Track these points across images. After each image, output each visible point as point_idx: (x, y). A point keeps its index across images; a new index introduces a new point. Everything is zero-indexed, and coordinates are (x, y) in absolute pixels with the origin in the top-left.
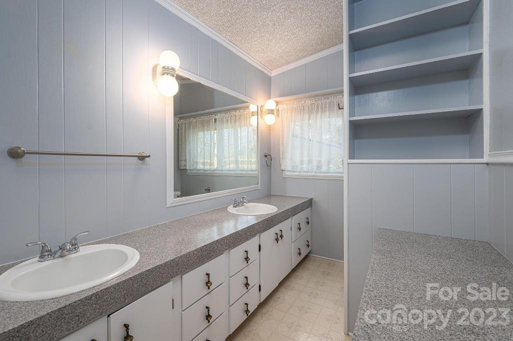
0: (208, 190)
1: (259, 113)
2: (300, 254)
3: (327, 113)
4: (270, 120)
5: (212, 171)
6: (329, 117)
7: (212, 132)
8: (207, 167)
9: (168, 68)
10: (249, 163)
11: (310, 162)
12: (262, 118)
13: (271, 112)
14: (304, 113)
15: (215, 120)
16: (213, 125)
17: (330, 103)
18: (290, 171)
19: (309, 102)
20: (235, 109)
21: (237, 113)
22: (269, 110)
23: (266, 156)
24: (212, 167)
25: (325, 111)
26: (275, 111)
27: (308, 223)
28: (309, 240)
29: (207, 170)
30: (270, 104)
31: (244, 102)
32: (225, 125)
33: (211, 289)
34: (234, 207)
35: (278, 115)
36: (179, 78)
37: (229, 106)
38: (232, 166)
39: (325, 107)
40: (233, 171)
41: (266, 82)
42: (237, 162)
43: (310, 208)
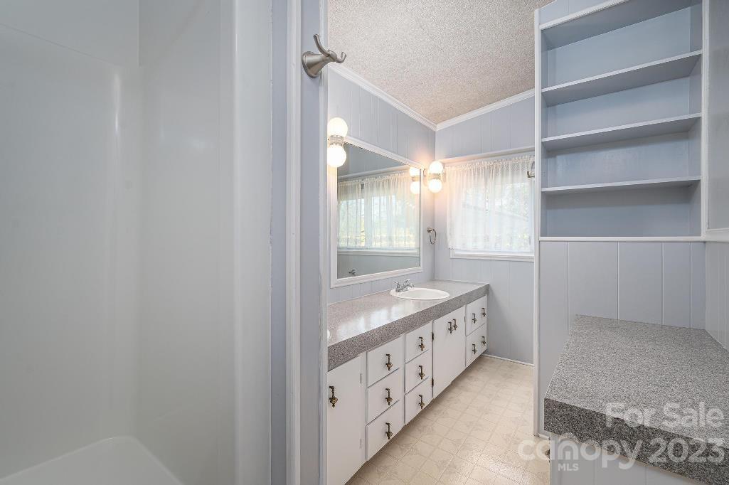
0: (353, 273)
1: (422, 178)
2: (474, 351)
3: (510, 178)
4: (435, 186)
5: (358, 249)
6: (513, 182)
7: (359, 200)
8: (352, 245)
9: (337, 137)
10: (407, 240)
11: (487, 239)
12: (425, 185)
13: (437, 176)
14: (478, 178)
15: (362, 185)
16: (360, 192)
17: (513, 166)
18: (460, 250)
19: (486, 163)
20: (388, 173)
21: (391, 177)
22: (435, 174)
23: (429, 231)
24: (358, 244)
25: (507, 175)
26: (441, 175)
27: (484, 314)
28: (485, 336)
29: (353, 249)
30: (436, 167)
31: (401, 164)
32: (375, 191)
33: (391, 371)
34: (396, 291)
35: (444, 181)
36: (347, 147)
37: (380, 168)
38: (385, 244)
39: (507, 170)
40: (386, 249)
41: (429, 138)
42: (390, 239)
43: (486, 297)
